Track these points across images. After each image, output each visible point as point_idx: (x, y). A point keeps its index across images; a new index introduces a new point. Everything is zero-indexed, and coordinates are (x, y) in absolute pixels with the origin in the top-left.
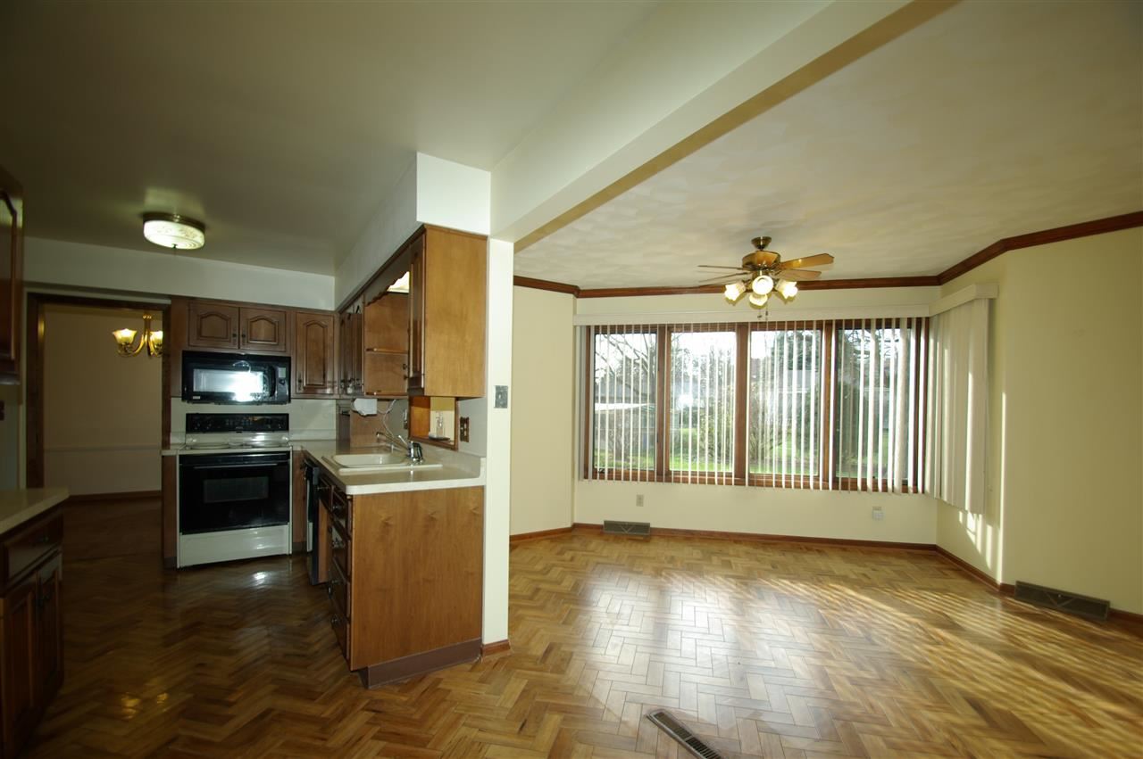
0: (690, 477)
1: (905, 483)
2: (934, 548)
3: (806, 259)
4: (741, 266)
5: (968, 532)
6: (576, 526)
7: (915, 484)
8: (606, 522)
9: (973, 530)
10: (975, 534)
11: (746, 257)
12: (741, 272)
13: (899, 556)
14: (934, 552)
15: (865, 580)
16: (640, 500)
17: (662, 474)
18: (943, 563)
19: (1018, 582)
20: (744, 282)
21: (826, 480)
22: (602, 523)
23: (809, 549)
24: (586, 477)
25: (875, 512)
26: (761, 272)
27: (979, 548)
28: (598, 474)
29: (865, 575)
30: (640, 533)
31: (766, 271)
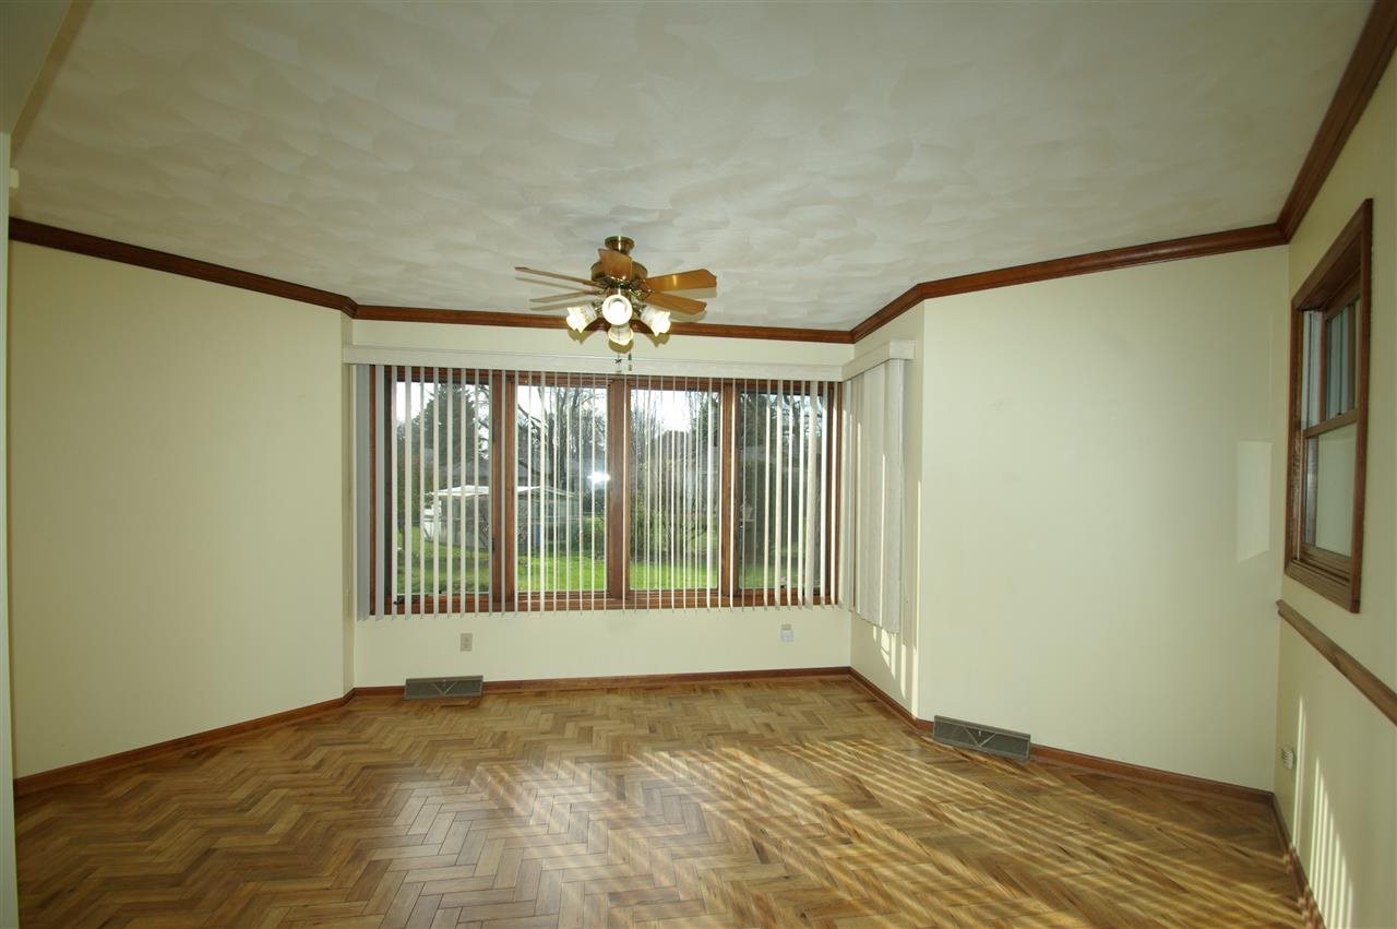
0: (542, 601)
1: (817, 592)
2: (848, 670)
3: (682, 276)
4: (590, 279)
5: (884, 653)
6: (355, 694)
7: (828, 594)
8: (409, 682)
9: (887, 650)
10: (889, 654)
11: (595, 265)
12: (589, 288)
13: (810, 687)
14: (847, 677)
15: (768, 735)
16: (466, 642)
17: (501, 598)
18: (859, 693)
19: (936, 717)
20: (594, 305)
21: (725, 594)
22: (403, 684)
23: (704, 690)
24: (373, 612)
25: (785, 632)
26: (619, 290)
27: (893, 672)
28: (394, 605)
29: (768, 726)
30: (466, 694)
31: (627, 288)
